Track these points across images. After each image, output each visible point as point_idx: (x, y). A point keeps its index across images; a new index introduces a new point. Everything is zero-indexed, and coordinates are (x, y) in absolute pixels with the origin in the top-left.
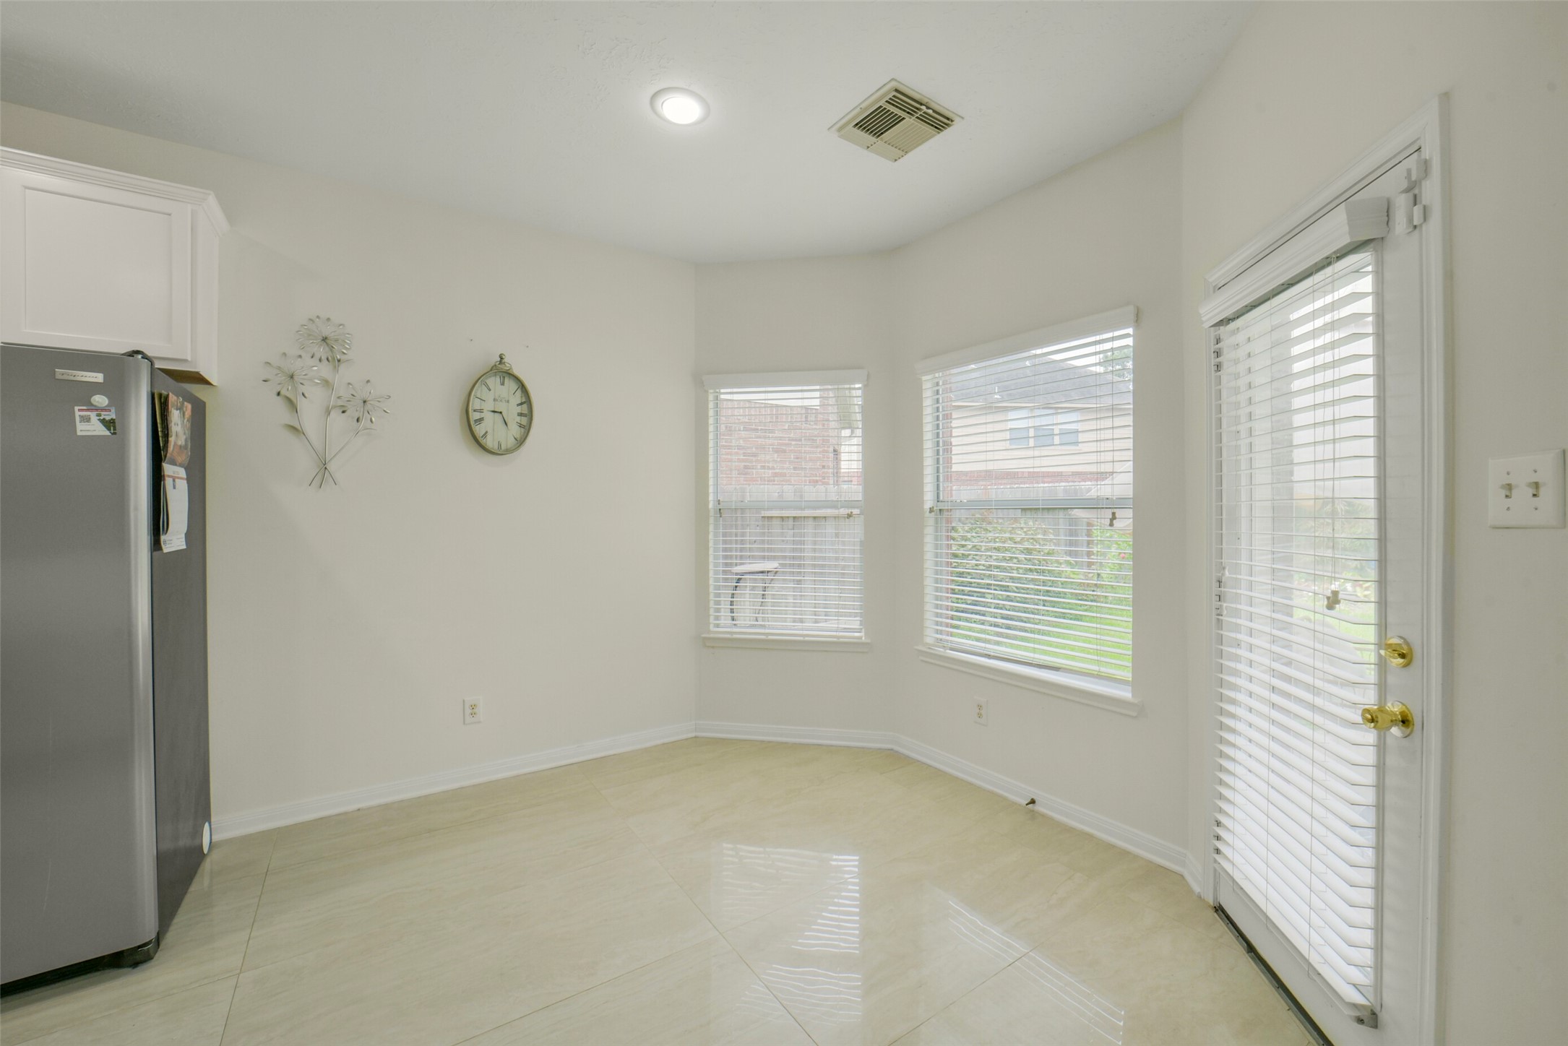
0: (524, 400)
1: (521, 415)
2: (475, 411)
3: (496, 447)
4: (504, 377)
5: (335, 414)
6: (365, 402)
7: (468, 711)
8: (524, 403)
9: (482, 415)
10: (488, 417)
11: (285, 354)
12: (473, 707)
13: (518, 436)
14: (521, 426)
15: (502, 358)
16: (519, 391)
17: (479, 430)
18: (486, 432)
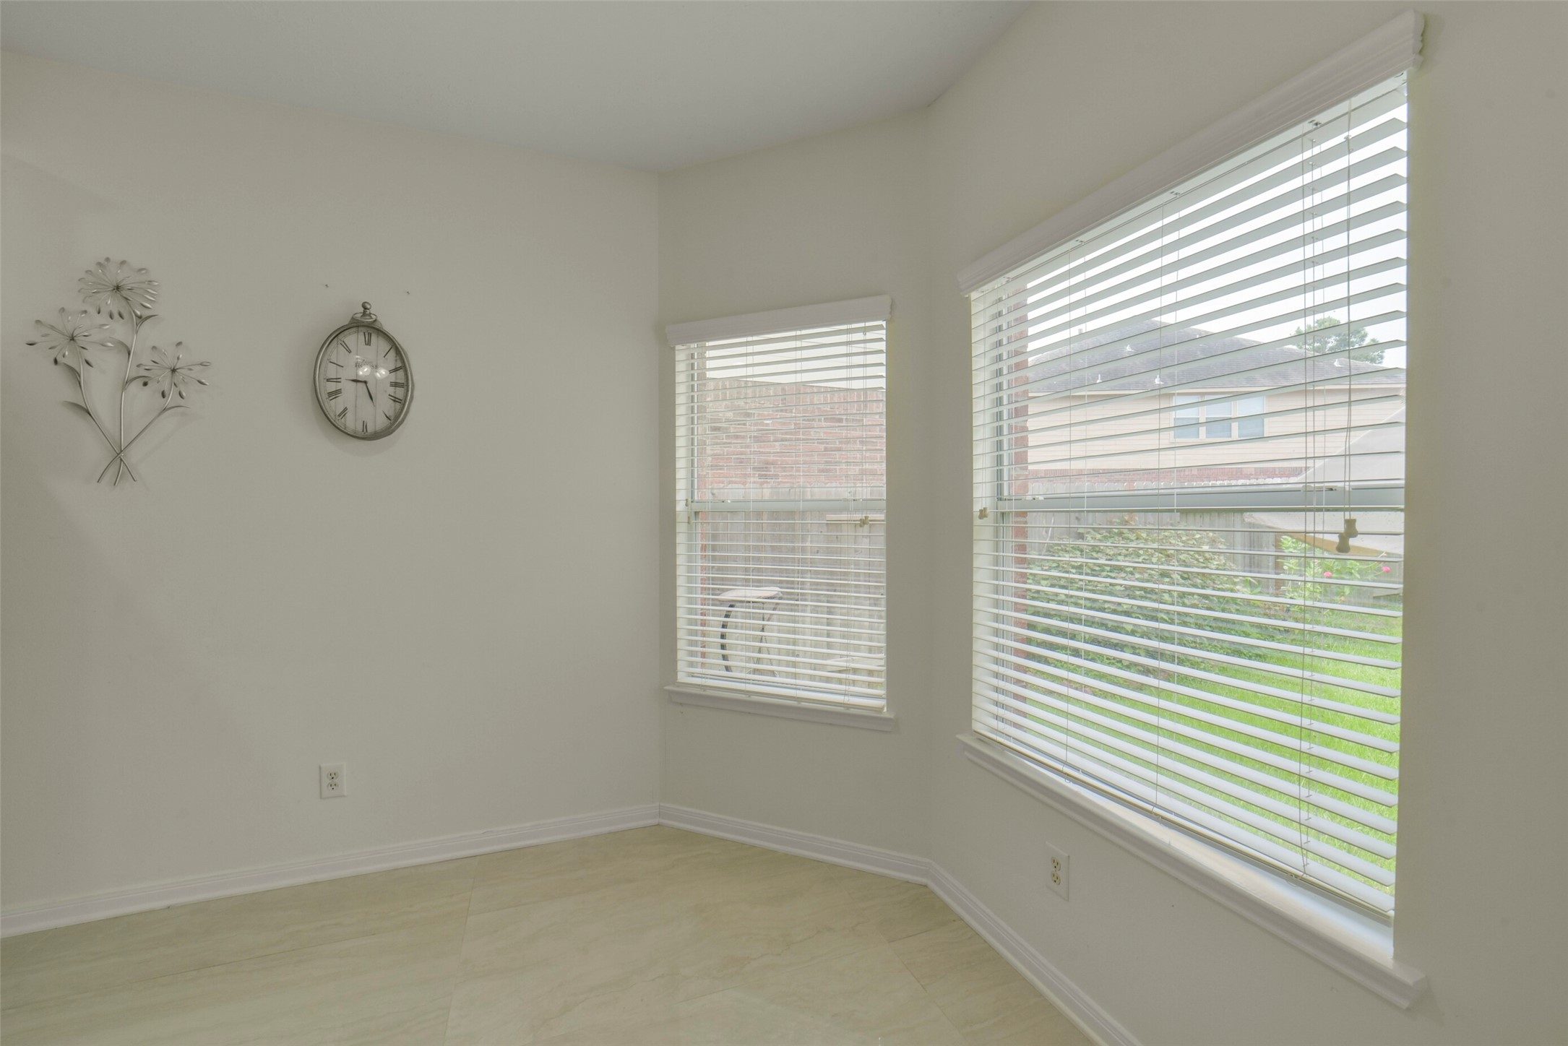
0: (399, 364)
1: (395, 385)
2: (328, 380)
3: (360, 428)
4: (370, 335)
5: (135, 387)
6: (174, 371)
7: (326, 781)
8: (400, 368)
9: (339, 386)
10: (348, 389)
11: (63, 310)
12: (333, 776)
13: (391, 413)
14: (395, 400)
15: (365, 308)
16: (392, 353)
17: (335, 406)
18: (346, 409)
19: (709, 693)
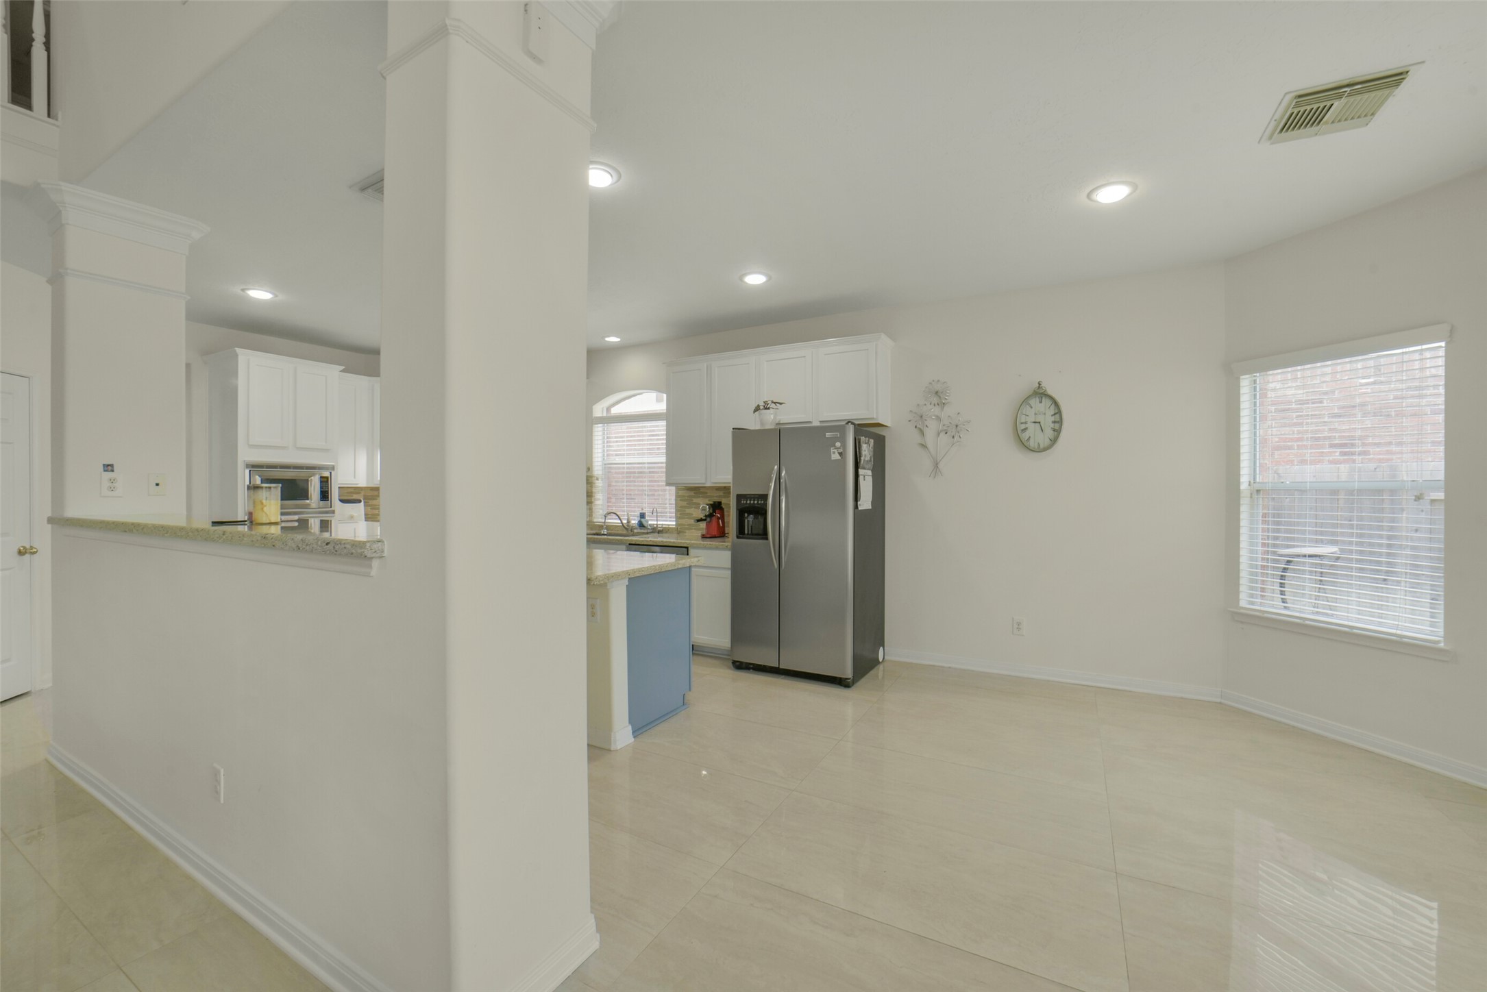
0: (1056, 411)
1: (1054, 422)
2: (1022, 423)
3: (1036, 446)
4: (1042, 398)
5: (942, 435)
6: (957, 426)
7: (1016, 626)
8: (1056, 413)
9: (1027, 426)
10: (1031, 426)
11: (918, 405)
12: (1019, 624)
13: (1052, 438)
14: (1054, 430)
15: (1040, 384)
16: (1053, 405)
17: (1025, 436)
18: (1030, 437)
19: (1266, 615)
